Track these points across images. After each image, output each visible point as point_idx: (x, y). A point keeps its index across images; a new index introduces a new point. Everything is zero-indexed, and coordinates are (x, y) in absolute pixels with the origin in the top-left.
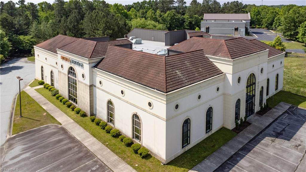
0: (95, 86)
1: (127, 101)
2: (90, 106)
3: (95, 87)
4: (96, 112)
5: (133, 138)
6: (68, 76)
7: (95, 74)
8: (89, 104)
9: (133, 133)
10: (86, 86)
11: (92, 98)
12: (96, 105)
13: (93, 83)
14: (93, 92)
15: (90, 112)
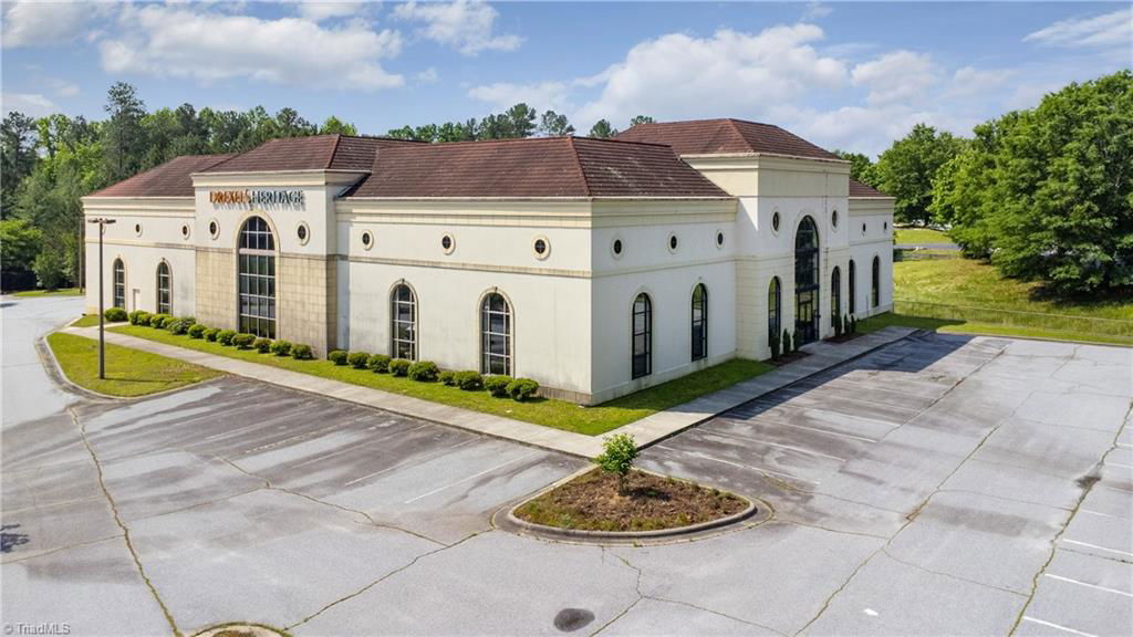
0: (345, 258)
1: (463, 264)
2: (328, 323)
3: (345, 262)
4: (347, 341)
5: (484, 372)
6: (238, 252)
7: (346, 217)
8: (323, 318)
9: (483, 357)
10: (313, 263)
11: (334, 298)
12: (347, 317)
13: (337, 248)
14: (336, 278)
15: (325, 343)
